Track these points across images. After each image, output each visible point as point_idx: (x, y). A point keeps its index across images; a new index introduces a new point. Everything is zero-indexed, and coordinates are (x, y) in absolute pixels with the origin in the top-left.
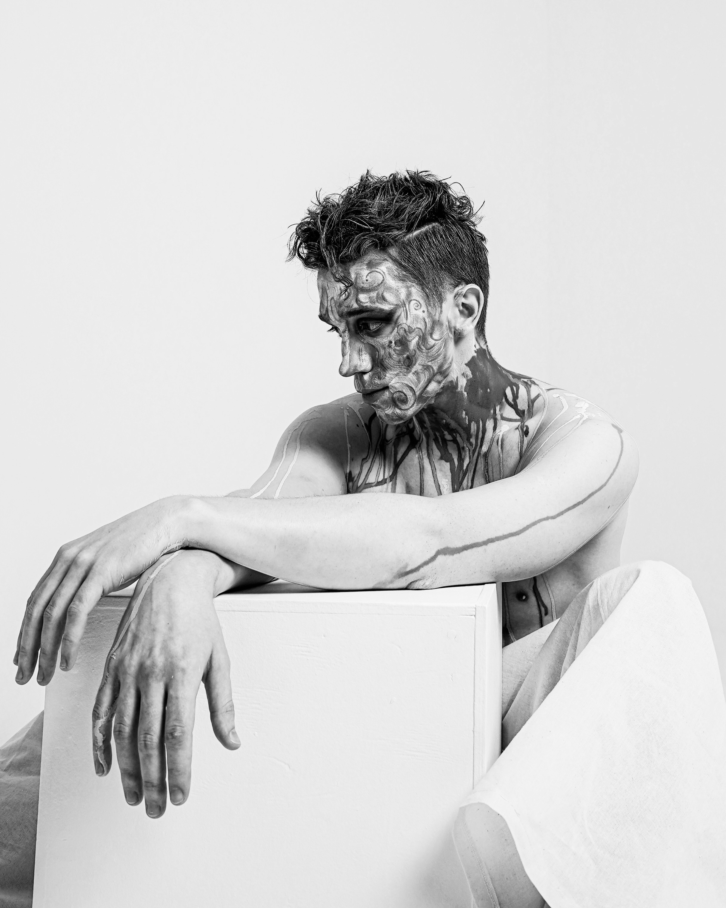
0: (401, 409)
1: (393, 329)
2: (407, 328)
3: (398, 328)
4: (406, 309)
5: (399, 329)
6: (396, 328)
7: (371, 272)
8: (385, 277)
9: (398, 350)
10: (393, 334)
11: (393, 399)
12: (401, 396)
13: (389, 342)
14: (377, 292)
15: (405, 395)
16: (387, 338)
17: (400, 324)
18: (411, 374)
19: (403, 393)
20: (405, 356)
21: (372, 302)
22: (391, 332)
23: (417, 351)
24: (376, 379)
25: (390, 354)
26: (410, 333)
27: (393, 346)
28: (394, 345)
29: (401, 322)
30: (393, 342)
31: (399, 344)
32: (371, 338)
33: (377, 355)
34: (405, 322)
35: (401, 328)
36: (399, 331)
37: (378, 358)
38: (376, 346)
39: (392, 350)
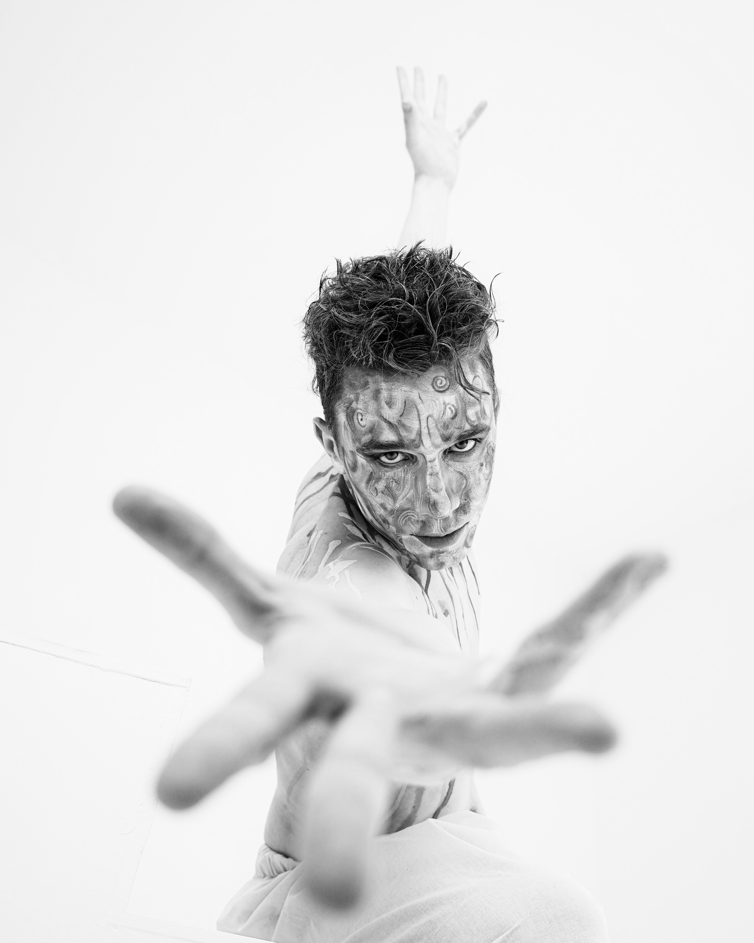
1: (483, 449)
2: (493, 447)
3: (487, 448)
6: (486, 448)
9: (487, 474)
10: (483, 455)
13: (480, 465)
16: (478, 460)
17: (489, 442)
22: (481, 454)
25: (479, 480)
27: (483, 470)
28: (485, 468)
29: (490, 440)
30: (484, 464)
31: (488, 467)
32: (460, 464)
33: (465, 484)
34: (492, 440)
35: (490, 447)
36: (488, 451)
37: (465, 487)
38: (465, 473)
39: (483, 475)
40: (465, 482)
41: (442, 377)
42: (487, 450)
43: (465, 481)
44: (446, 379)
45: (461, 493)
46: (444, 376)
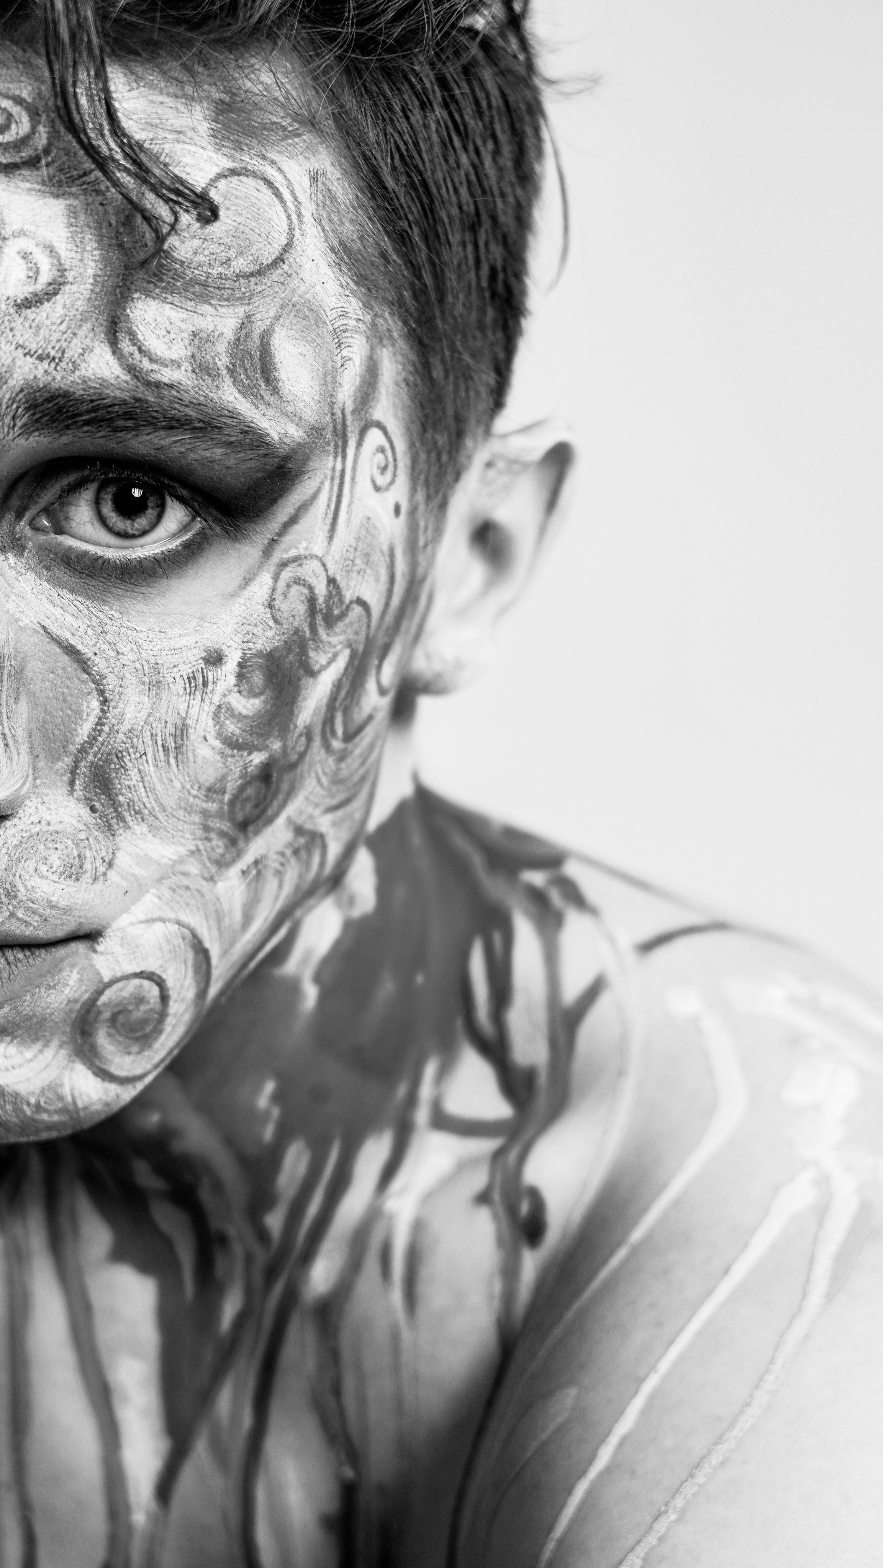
0: (104, 1075)
1: (246, 579)
2: (321, 590)
3: (276, 578)
4: (343, 472)
5: (281, 584)
6: (265, 579)
7: (234, 172)
8: (297, 233)
9: (239, 717)
10: (238, 607)
11: (88, 1011)
12: (140, 1000)
13: (204, 654)
14: (241, 311)
15: (164, 998)
16: (194, 622)
17: (293, 553)
18: (234, 872)
19: (160, 983)
20: (258, 758)
21: (203, 369)
22: (234, 594)
23: (317, 742)
24: (43, 869)
25: (182, 731)
26: (330, 621)
27: (221, 687)
28: (232, 680)
29: (304, 544)
30: (233, 660)
31: (258, 678)
32: (81, 607)
33: (93, 720)
34: (318, 550)
35: (298, 581)
36: (278, 596)
37: (92, 739)
38: (100, 665)
39: (209, 708)
40: (97, 712)
41: (18, 101)
42: (274, 590)
43: (95, 704)
44: (34, 114)
45: (68, 760)
46: (30, 100)
